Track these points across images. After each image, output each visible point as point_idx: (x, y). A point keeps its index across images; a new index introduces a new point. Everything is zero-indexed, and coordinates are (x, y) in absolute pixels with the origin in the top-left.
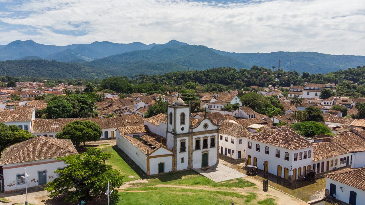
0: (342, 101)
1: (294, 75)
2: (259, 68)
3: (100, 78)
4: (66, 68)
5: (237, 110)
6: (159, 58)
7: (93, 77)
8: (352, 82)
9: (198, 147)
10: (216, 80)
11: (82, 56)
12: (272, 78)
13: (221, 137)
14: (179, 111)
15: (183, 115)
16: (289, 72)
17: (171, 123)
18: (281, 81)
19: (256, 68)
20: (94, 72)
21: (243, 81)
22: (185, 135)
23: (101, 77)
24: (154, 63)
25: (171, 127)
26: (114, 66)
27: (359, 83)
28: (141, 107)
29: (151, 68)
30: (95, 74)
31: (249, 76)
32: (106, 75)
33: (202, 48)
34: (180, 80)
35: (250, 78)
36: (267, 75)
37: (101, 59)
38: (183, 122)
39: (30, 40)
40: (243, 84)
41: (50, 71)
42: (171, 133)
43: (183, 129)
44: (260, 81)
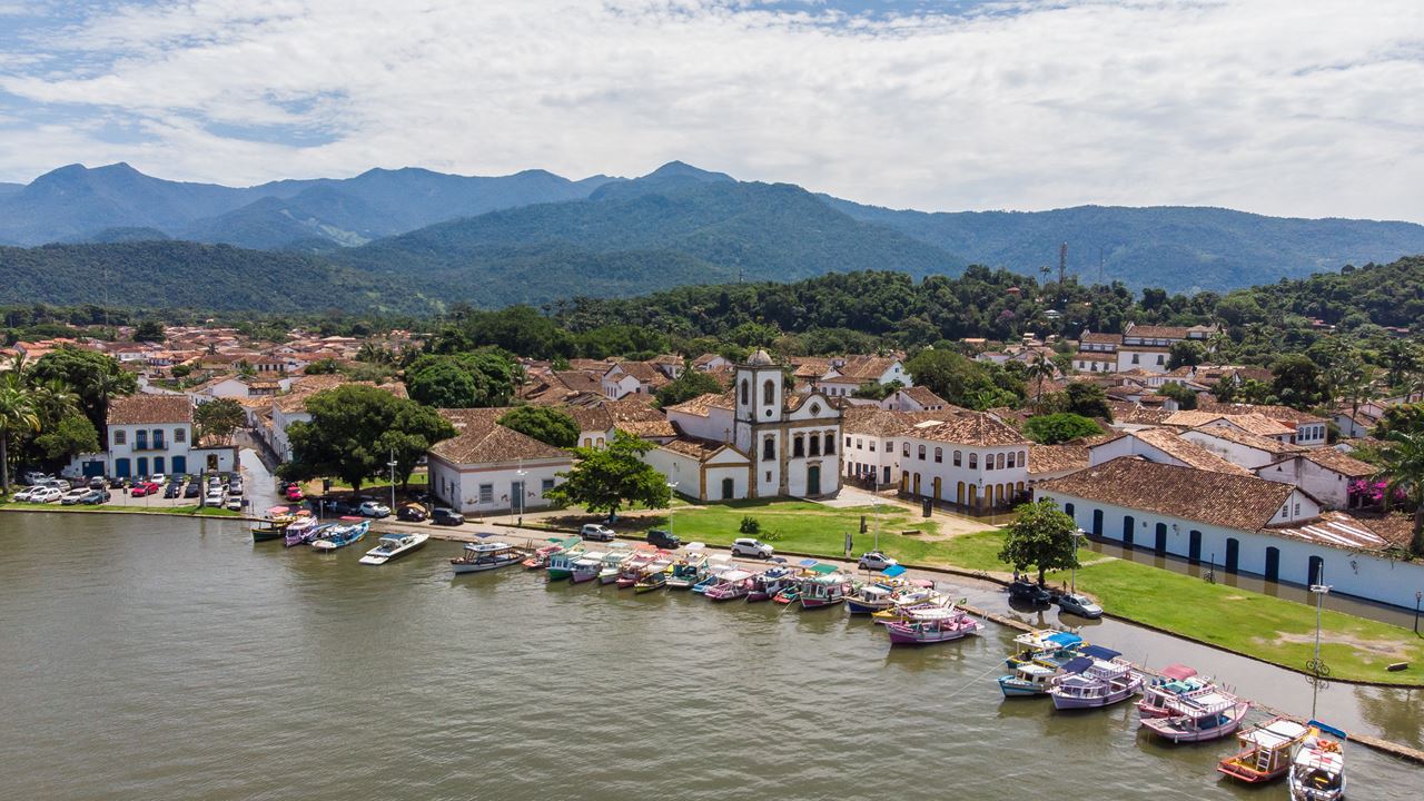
0: (1208, 376)
1: (1111, 300)
2: (993, 271)
3: (398, 311)
4: (272, 273)
5: (894, 395)
6: (621, 231)
7: (372, 306)
8: (1317, 323)
9: (799, 452)
10: (839, 317)
11: (324, 227)
12: (1036, 308)
13: (849, 440)
14: (762, 377)
15: (769, 385)
16: (1095, 288)
17: (745, 401)
18: (1067, 318)
19: (981, 273)
20: (375, 287)
21: (934, 319)
22: (773, 425)
23: (404, 307)
24: (604, 252)
25: (744, 410)
26: (449, 265)
27: (1344, 324)
28: (629, 393)
29: (594, 272)
30: (379, 294)
31: (957, 303)
32: (421, 300)
33: (787, 195)
34: (714, 316)
35: (958, 309)
36: (1018, 297)
37: (400, 238)
38: (769, 400)
39: (122, 164)
40: (932, 329)
41: (211, 283)
42: (746, 422)
43: (769, 413)
44: (994, 318)
